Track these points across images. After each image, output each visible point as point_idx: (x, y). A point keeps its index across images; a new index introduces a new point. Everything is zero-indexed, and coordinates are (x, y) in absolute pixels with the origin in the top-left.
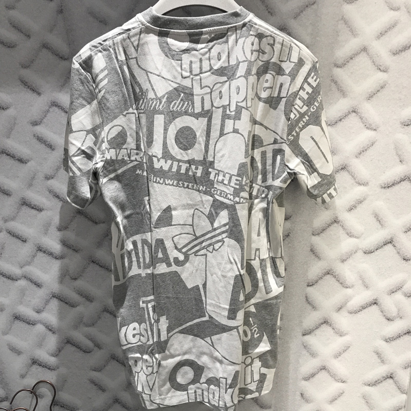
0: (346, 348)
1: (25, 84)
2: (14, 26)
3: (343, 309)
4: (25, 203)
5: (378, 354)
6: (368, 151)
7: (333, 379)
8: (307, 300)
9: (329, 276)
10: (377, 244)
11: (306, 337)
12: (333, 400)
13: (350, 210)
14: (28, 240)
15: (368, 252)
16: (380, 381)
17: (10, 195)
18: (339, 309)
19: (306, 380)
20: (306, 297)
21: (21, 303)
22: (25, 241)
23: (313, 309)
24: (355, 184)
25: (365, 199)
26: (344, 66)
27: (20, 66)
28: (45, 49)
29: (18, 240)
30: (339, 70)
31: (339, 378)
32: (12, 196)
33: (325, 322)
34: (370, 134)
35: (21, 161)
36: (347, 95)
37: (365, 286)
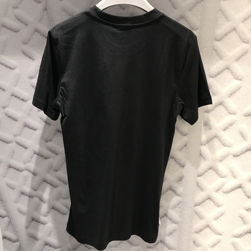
0: (222, 214)
1: (25, 54)
2: (18, 19)
3: (220, 190)
4: (26, 126)
5: (242, 218)
6: (236, 93)
7: (213, 233)
8: (197, 185)
9: (211, 170)
10: (242, 151)
11: (197, 207)
12: (213, 246)
13: (225, 129)
14: (28, 147)
15: (236, 156)
16: (243, 235)
17: (17, 121)
18: (218, 190)
19: (197, 233)
20: (197, 183)
21: (25, 185)
22: (26, 148)
23: (201, 190)
24: (228, 113)
25: (234, 123)
26: (221, 40)
27: (22, 43)
28: (37, 32)
29: (22, 147)
30: (218, 42)
31: (217, 232)
32: (18, 121)
33: (209, 198)
34: (237, 82)
35: (23, 100)
36: (223, 58)
37: (234, 176)
